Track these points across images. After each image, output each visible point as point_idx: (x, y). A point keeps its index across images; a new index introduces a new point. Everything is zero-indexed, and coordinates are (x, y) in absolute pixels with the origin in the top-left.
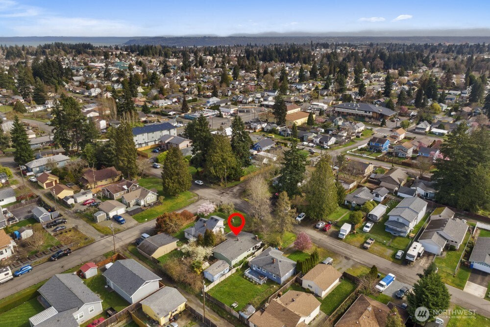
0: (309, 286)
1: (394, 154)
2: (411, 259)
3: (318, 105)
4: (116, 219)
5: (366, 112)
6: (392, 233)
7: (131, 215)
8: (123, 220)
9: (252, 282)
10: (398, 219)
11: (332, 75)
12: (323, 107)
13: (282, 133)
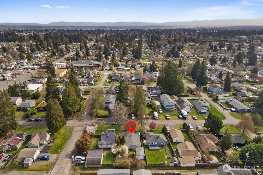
0: (176, 140)
1: (124, 81)
2: (187, 116)
3: (60, 64)
4: (41, 159)
5: (90, 64)
6: (169, 110)
7: (47, 152)
8: (48, 157)
9: (156, 150)
10: (170, 104)
11: (49, 47)
12: (63, 65)
13: (62, 82)
